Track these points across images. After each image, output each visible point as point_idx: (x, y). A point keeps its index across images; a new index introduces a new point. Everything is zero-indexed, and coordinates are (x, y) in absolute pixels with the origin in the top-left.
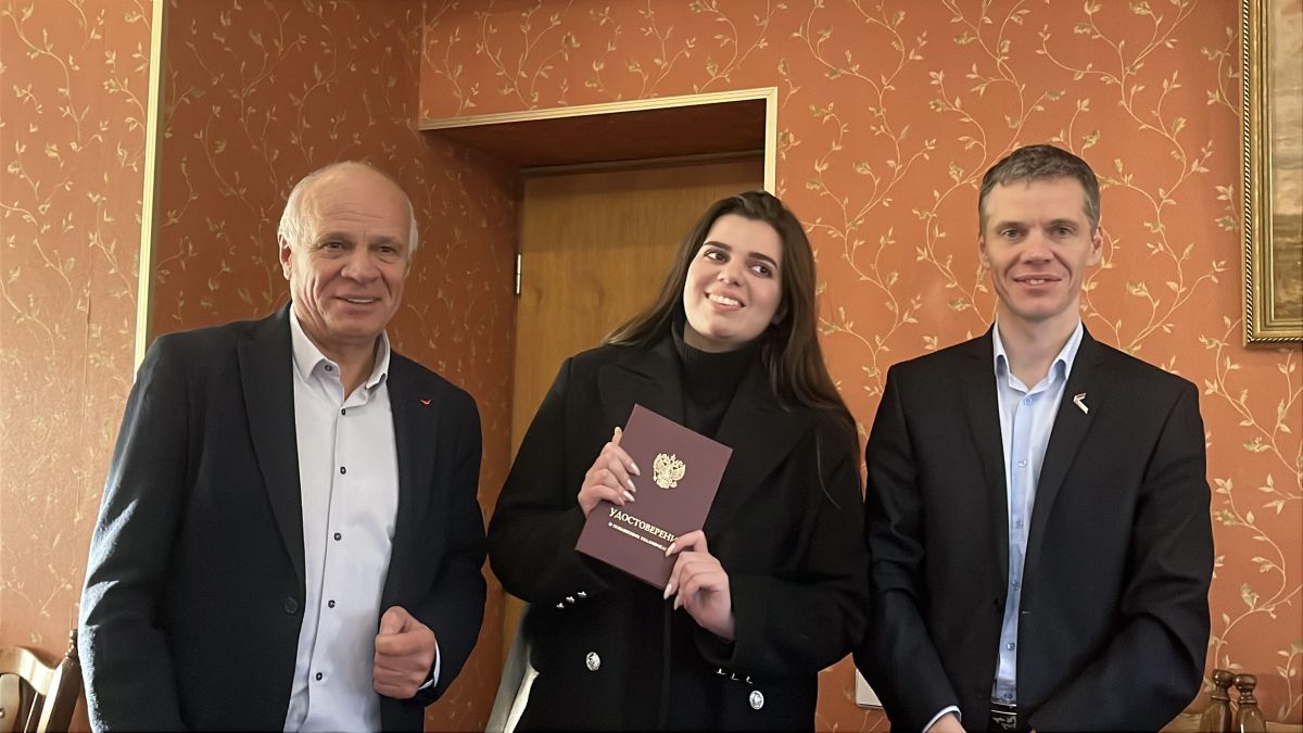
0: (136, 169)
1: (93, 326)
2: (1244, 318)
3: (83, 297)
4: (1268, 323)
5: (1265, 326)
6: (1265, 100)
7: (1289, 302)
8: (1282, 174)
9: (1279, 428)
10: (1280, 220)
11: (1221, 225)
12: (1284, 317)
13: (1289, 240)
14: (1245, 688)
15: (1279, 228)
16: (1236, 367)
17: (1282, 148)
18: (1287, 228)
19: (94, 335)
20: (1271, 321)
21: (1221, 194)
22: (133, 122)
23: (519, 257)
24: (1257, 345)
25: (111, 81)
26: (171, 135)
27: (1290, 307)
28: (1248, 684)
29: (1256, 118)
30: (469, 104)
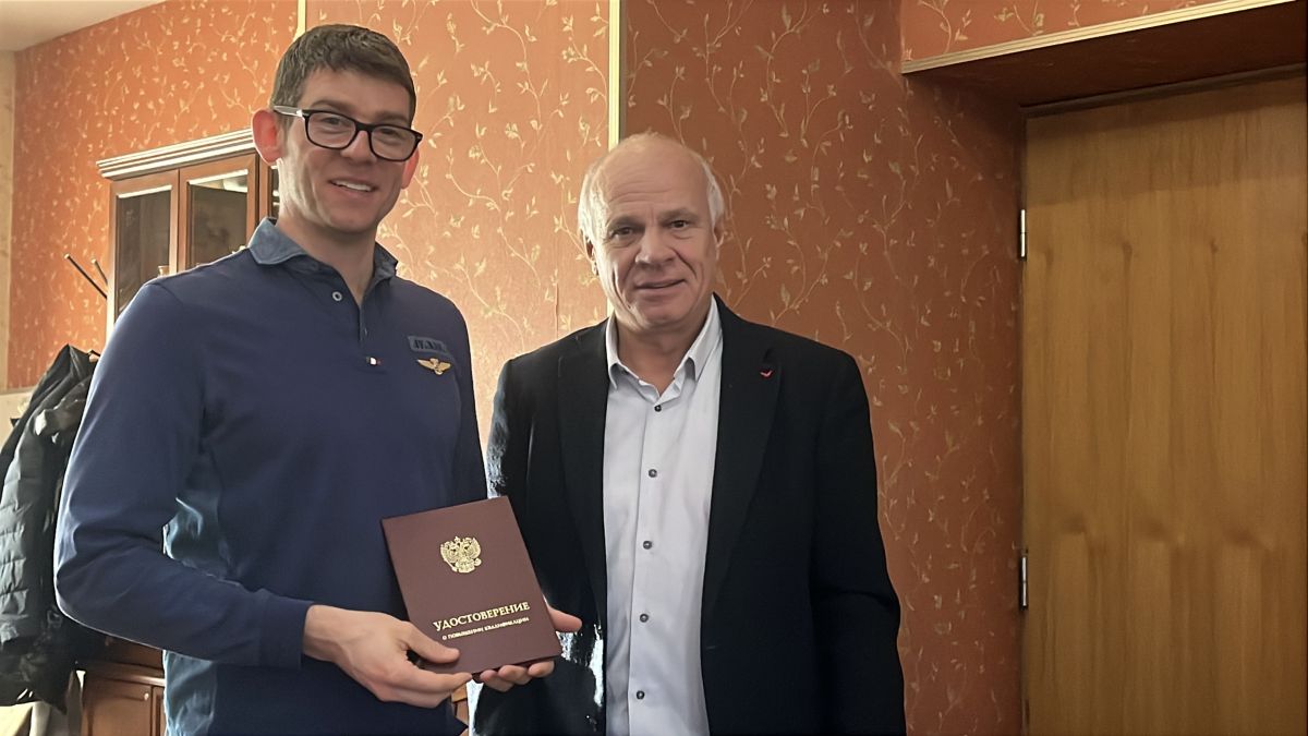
0: (599, 144)
1: (562, 318)
3: (551, 287)
19: (563, 327)
22: (596, 93)
23: (1023, 212)
25: (570, 49)
26: (634, 104)
30: (959, 37)
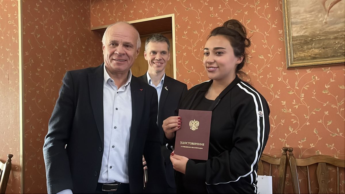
0: (17, 42)
1: (9, 81)
2: (286, 62)
3: (7, 74)
4: (292, 63)
5: (291, 64)
6: (288, 8)
7: (297, 57)
8: (293, 26)
9: (296, 88)
10: (293, 37)
11: (280, 40)
12: (296, 61)
13: (296, 42)
14: (291, 151)
15: (293, 39)
16: (285, 74)
17: (293, 20)
18: (295, 39)
19: (10, 83)
20: (292, 62)
21: (279, 32)
22: (15, 31)
24: (290, 68)
25: (10, 21)
26: (25, 33)
27: (297, 58)
28: (291, 150)
29: (286, 13)
30: (102, 23)
